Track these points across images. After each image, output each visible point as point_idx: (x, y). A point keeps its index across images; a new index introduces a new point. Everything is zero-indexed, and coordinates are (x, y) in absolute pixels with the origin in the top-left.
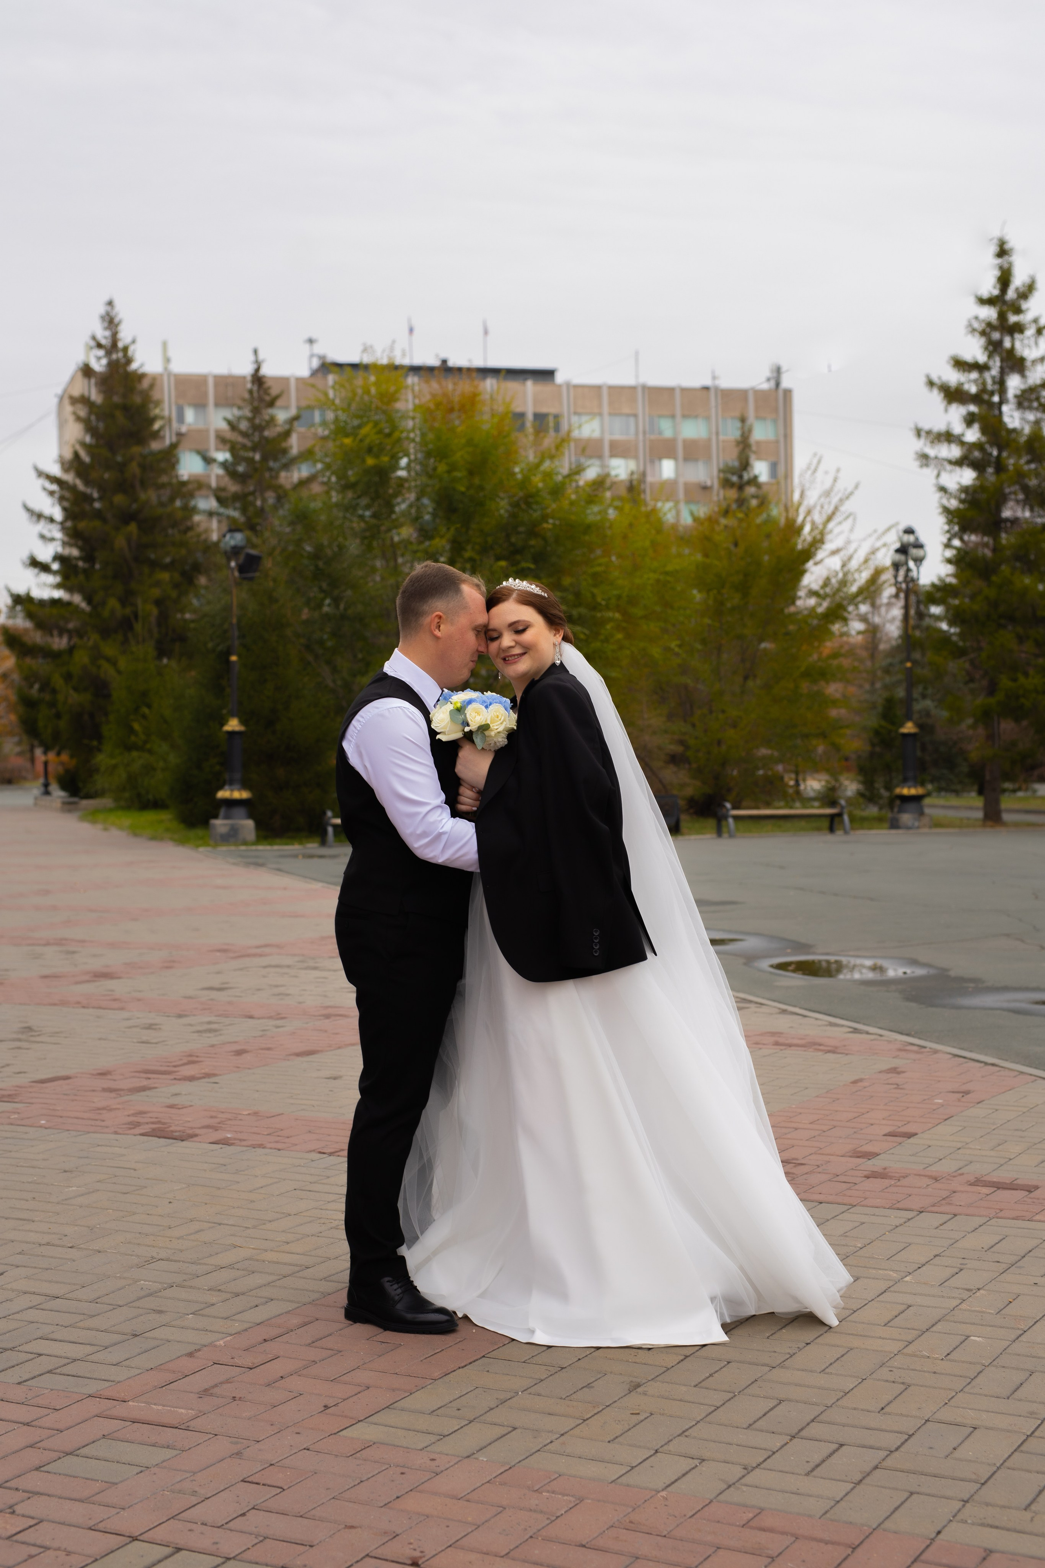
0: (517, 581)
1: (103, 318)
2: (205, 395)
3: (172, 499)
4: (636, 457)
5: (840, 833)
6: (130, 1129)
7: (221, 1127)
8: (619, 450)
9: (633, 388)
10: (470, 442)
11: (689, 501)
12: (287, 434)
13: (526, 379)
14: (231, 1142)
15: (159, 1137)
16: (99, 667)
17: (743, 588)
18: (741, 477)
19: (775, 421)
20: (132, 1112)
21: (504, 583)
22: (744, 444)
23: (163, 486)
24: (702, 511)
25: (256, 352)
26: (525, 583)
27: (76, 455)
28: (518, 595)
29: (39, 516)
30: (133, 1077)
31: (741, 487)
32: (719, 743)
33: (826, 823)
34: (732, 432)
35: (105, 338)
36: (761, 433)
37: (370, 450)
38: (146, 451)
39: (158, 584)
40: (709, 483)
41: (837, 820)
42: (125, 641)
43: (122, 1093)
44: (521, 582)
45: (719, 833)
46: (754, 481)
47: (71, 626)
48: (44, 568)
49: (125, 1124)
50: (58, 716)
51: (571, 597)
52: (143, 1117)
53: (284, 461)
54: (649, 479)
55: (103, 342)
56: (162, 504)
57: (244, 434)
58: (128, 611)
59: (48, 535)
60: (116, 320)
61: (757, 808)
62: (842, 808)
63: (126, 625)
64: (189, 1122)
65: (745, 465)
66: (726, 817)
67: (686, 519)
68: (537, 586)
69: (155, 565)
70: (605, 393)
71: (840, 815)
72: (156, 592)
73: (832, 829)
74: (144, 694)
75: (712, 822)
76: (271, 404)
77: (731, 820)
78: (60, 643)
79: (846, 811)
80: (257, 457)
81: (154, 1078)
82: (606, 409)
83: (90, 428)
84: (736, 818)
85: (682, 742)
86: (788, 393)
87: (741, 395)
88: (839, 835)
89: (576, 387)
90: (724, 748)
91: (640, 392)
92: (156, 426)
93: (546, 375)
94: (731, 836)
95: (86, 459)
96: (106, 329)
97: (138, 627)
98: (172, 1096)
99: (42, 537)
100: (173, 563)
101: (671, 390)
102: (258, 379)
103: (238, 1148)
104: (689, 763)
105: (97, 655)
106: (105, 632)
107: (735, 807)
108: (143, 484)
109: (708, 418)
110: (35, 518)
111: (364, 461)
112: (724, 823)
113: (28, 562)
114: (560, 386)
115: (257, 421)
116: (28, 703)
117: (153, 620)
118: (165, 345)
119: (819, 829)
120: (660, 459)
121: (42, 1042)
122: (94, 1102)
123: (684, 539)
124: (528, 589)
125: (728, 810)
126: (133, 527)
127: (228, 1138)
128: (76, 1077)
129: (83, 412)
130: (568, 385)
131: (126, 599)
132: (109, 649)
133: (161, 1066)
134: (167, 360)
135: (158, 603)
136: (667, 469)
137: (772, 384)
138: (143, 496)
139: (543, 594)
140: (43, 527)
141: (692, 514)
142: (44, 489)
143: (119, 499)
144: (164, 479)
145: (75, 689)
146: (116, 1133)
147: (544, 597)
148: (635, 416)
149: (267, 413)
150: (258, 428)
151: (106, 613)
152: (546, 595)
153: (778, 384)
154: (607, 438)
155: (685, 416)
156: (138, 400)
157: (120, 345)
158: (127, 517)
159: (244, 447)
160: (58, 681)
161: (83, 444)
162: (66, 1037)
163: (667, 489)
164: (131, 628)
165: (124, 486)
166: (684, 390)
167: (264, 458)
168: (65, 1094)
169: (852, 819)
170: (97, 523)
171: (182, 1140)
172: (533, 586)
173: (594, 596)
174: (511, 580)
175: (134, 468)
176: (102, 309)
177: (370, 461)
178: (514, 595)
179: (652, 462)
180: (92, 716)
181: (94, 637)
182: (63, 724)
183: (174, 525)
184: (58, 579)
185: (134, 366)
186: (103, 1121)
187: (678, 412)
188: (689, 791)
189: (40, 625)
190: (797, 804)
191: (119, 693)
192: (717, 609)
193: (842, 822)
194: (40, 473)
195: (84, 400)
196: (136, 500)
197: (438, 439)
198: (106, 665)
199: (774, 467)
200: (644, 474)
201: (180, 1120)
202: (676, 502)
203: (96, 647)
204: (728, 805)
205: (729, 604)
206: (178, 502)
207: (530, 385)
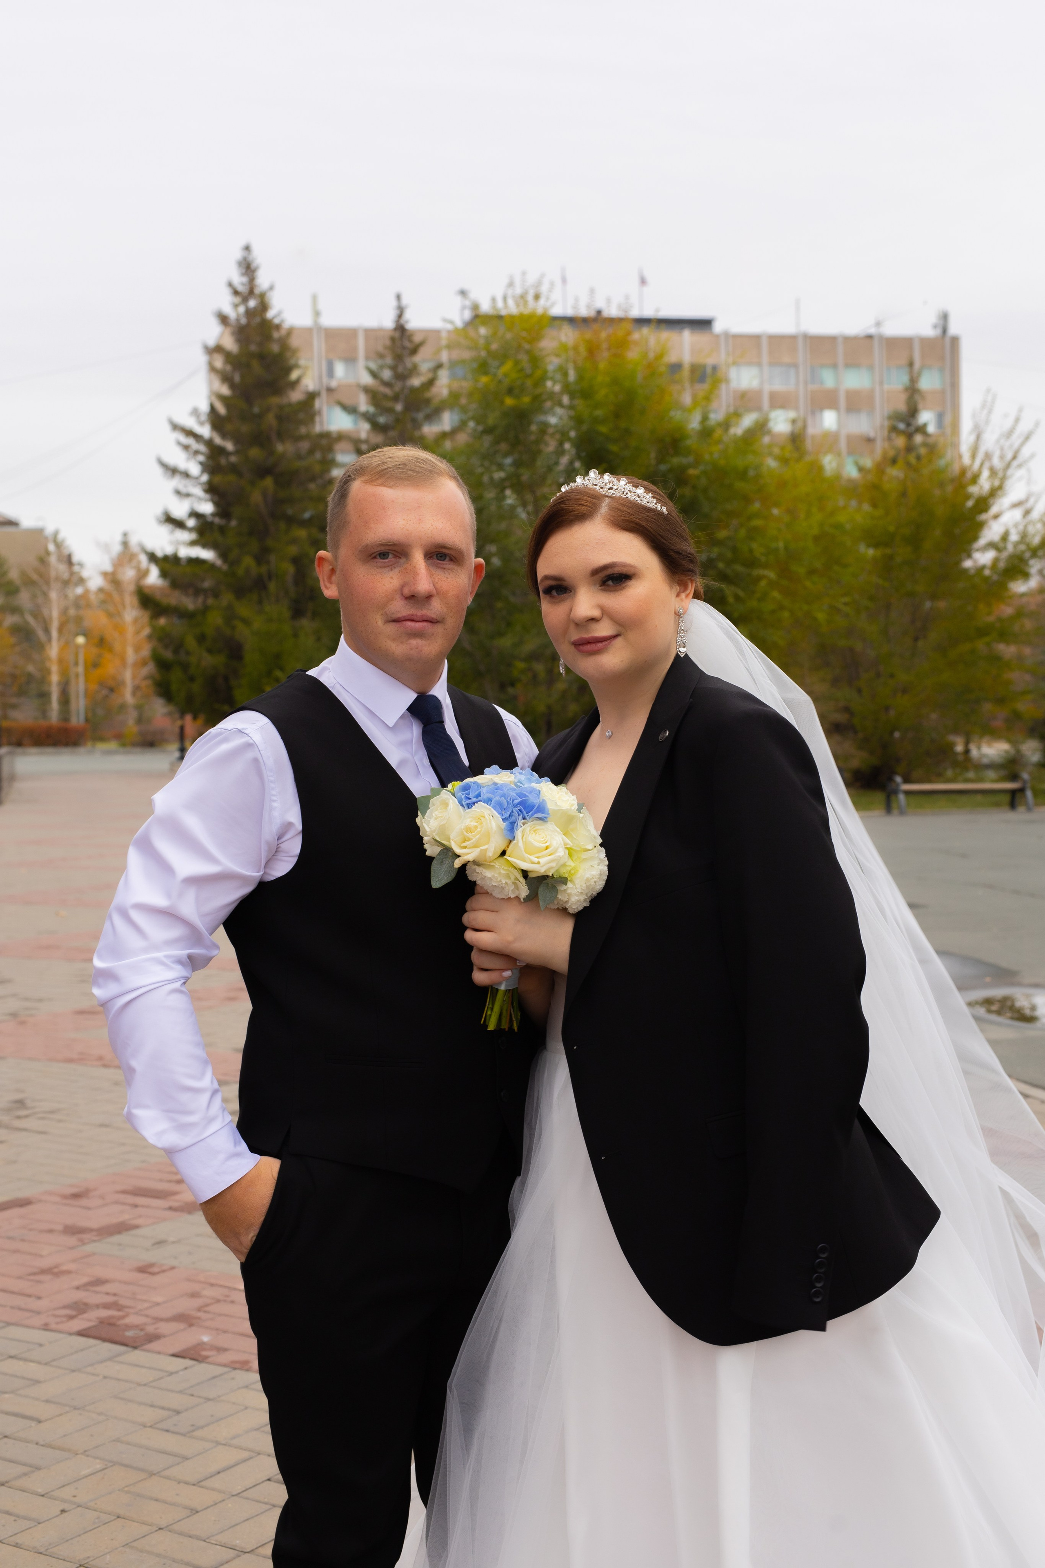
0: (607, 477)
1: (240, 264)
2: (355, 349)
3: (311, 452)
4: (796, 408)
5: (1021, 809)
6: (71, 1317)
7: (199, 1318)
8: (779, 401)
9: (793, 338)
10: (615, 382)
11: (851, 452)
12: (431, 383)
13: (682, 329)
14: (204, 1353)
15: (104, 1340)
16: (234, 628)
17: (915, 541)
18: (909, 425)
19: (942, 370)
20: (85, 1280)
21: (579, 480)
22: (912, 391)
23: (300, 438)
24: (868, 463)
25: (398, 297)
26: (623, 482)
27: (213, 409)
28: (611, 508)
29: (173, 471)
30: (116, 1202)
31: (910, 436)
32: (887, 709)
33: (1006, 798)
34: (898, 381)
35: (243, 284)
36: (928, 382)
37: (510, 391)
38: (284, 401)
39: (294, 541)
40: (872, 434)
41: (1018, 795)
42: (260, 602)
43: (86, 1236)
44: (615, 480)
45: (889, 809)
46: (922, 429)
47: (207, 584)
48: (178, 524)
49: (65, 1307)
50: (192, 679)
51: (729, 555)
52: (97, 1292)
53: (428, 411)
54: (811, 431)
55: (240, 288)
56: (299, 457)
57: (387, 384)
58: (264, 569)
59: (183, 490)
60: (253, 266)
61: (929, 781)
62: (1025, 782)
63: (260, 584)
64: (158, 1304)
65: (913, 412)
66: (896, 792)
67: (851, 472)
68: (647, 490)
69: (292, 521)
70: (765, 343)
71: (1022, 790)
72: (293, 550)
73: (1013, 805)
74: (278, 656)
75: (880, 797)
76: (414, 351)
77: (902, 797)
78: (189, 603)
79: (1028, 785)
80: (399, 407)
81: (143, 1206)
82: (765, 358)
83: (226, 378)
84: (908, 793)
85: (847, 709)
86: (955, 340)
87: (907, 342)
88: (1020, 815)
89: (736, 337)
90: (892, 713)
91: (800, 342)
92: (294, 375)
93: (703, 324)
94: (902, 813)
95: (222, 410)
96: (243, 274)
97: (272, 586)
98: (154, 1244)
99: (178, 493)
100: (311, 519)
101: (832, 340)
102: (400, 328)
103: (212, 1367)
104: (856, 732)
105: (230, 616)
106: (240, 592)
107: (907, 780)
108: (281, 436)
109: (871, 368)
110: (170, 473)
111: (502, 402)
112: (893, 798)
113: (163, 518)
114: (717, 336)
115: (400, 370)
116: (163, 665)
117: (289, 578)
118: (314, 299)
119: (997, 805)
120: (822, 409)
121: (25, 1130)
122: (41, 1256)
123: (852, 489)
124: (629, 495)
125: (898, 785)
126: (269, 482)
127: (203, 1343)
128: (40, 1201)
129: (219, 363)
130: (727, 335)
131: (261, 557)
132: (244, 609)
133: (161, 1180)
134: (317, 314)
135: (296, 561)
136: (829, 420)
137: (939, 332)
138: (280, 448)
139: (659, 507)
140: (177, 482)
141: (856, 464)
142: (179, 443)
143: (255, 453)
144: (303, 430)
145: (210, 651)
146: (46, 1327)
147: (660, 514)
148: (795, 366)
149: (409, 362)
150: (402, 376)
151: (241, 571)
152: (664, 510)
153: (945, 331)
154: (767, 388)
155: (848, 366)
156: (275, 348)
157: (257, 291)
158: (263, 471)
159: (385, 396)
160: (191, 642)
161: (222, 398)
162: (60, 1121)
163: (830, 441)
164: (265, 587)
165: (260, 439)
166: (847, 339)
167: (408, 408)
168: (9, 1238)
169: (1036, 794)
170: (232, 478)
171: (135, 1348)
172: (640, 491)
173: (751, 551)
174: (593, 474)
175: (271, 419)
176: (238, 255)
177: (509, 401)
178: (604, 508)
179: (813, 413)
180: (226, 679)
181: (227, 598)
182: (196, 687)
183: (313, 479)
184: (193, 536)
185: (270, 314)
186: (39, 1298)
187: (841, 360)
188: (855, 763)
189: (175, 584)
190: (971, 775)
191: (251, 656)
192: (886, 566)
193: (1025, 796)
194: (175, 427)
195: (218, 349)
196: (272, 453)
197: (580, 377)
198: (240, 626)
199: (940, 417)
200: (805, 427)
201: (145, 1301)
202: (839, 454)
203: (230, 607)
204: (898, 779)
205: (898, 559)
206: (318, 455)
207: (687, 335)
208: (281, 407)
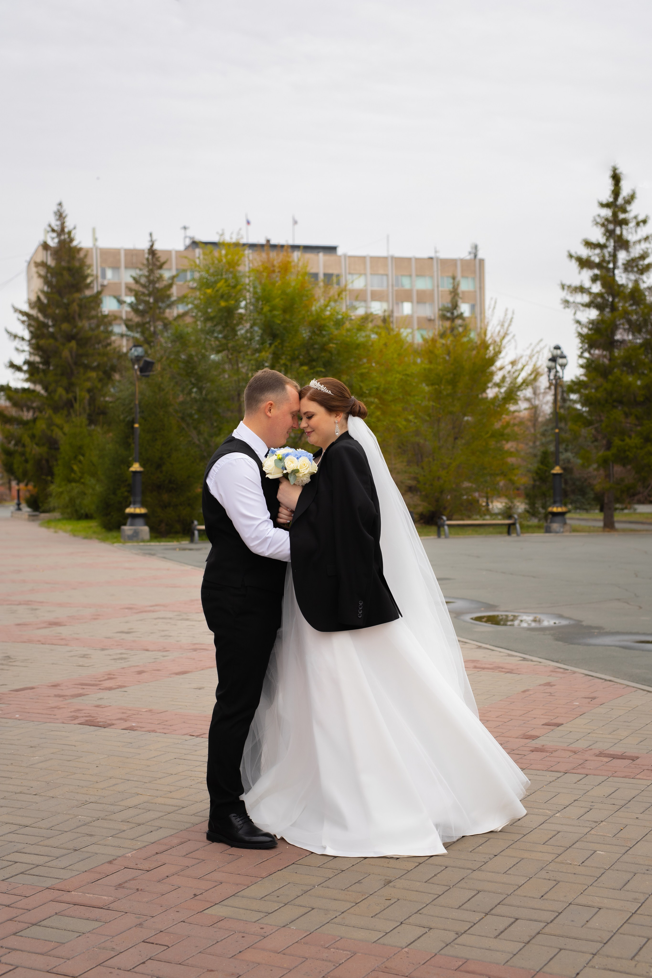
1: (55, 213)
2: (119, 261)
3: (98, 326)
4: (387, 301)
5: (514, 535)
6: (72, 720)
7: (128, 719)
8: (377, 296)
9: (386, 258)
10: (284, 293)
11: (420, 329)
12: (170, 286)
13: (319, 252)
14: (135, 728)
15: (90, 726)
16: (52, 431)
17: (453, 382)
18: (452, 313)
19: (474, 279)
20: (73, 710)
22: (455, 293)
23: (93, 318)
24: (428, 335)
25: (151, 235)
27: (39, 298)
29: (15, 336)
30: (74, 688)
31: (453, 320)
32: (438, 479)
33: (505, 529)
34: (447, 286)
35: (57, 226)
36: (465, 286)
37: (222, 297)
38: (82, 296)
39: (89, 379)
40: (433, 318)
41: (512, 527)
42: (69, 414)
43: (67, 698)
45: (439, 535)
46: (461, 316)
47: (35, 405)
48: (18, 369)
49: (69, 717)
50: (26, 461)
52: (80, 713)
53: (168, 303)
54: (396, 314)
55: (56, 228)
56: (92, 330)
57: (144, 286)
58: (70, 396)
59: (21, 348)
60: (64, 215)
61: (463, 519)
62: (516, 520)
63: (69, 404)
64: (109, 716)
65: (455, 306)
66: (443, 525)
67: (418, 340)
69: (87, 367)
70: (368, 261)
71: (514, 524)
72: (88, 385)
73: (509, 533)
74: (80, 448)
75: (434, 529)
76: (160, 267)
77: (446, 527)
78: (28, 415)
79: (518, 522)
80: (152, 300)
81: (87, 689)
82: (368, 271)
83: (47, 282)
84: (450, 526)
85: (415, 479)
86: (482, 261)
87: (453, 262)
88: (513, 537)
89: (350, 257)
90: (441, 482)
91: (389, 260)
92: (89, 280)
93: (332, 249)
94: (446, 537)
95: (45, 301)
96: (57, 220)
97: (77, 406)
98: (98, 699)
99: (17, 349)
100: (98, 366)
101: (409, 260)
102: (152, 251)
103: (140, 732)
104: (420, 492)
105: (50, 424)
106: (56, 409)
107: (449, 519)
108: (80, 317)
109: (432, 277)
110: (12, 338)
111: (218, 304)
112: (442, 529)
113: (8, 365)
114: (340, 256)
115: (151, 278)
116: (8, 453)
117: (86, 401)
118: (94, 230)
119: (501, 533)
120: (402, 302)
121: (16, 666)
122: (49, 703)
123: (417, 352)
125: (444, 521)
126: (73, 344)
127: (133, 726)
128: (38, 688)
129: (43, 272)
130: (345, 256)
131: (69, 389)
132: (58, 420)
133: (91, 681)
135: (89, 391)
136: (407, 308)
137: (472, 256)
138: (80, 324)
140: (17, 343)
141: (422, 337)
142: (19, 319)
143: (65, 326)
144: (93, 313)
145: (37, 444)
146: (63, 723)
148: (387, 275)
149: (158, 273)
150: (152, 282)
151: (56, 397)
153: (475, 256)
154: (369, 289)
155: (417, 276)
156: (77, 264)
157: (66, 230)
158: (70, 337)
159: (143, 294)
160: (26, 440)
161: (42, 291)
162: (31, 663)
163: (407, 321)
164: (72, 406)
165: (68, 318)
166: (417, 260)
167: (156, 301)
168: (31, 699)
169: (522, 527)
170: (51, 341)
171: (105, 727)
173: (361, 388)
175: (75, 307)
176: (55, 208)
177: (223, 304)
179: (397, 304)
180: (47, 461)
181: (49, 412)
182: (29, 466)
183: (99, 342)
184: (27, 376)
185: (75, 243)
186: (55, 715)
187: (414, 273)
188: (420, 509)
189: (15, 404)
190: (488, 517)
191: (65, 447)
192: (437, 396)
193: (516, 528)
194: (16, 310)
195: (43, 264)
196: (75, 327)
197: (264, 290)
198: (56, 430)
199: (473, 307)
200: (392, 312)
201: (103, 715)
202: (412, 329)
203: (50, 418)
204: (445, 518)
205: (445, 393)
206: (102, 328)
207: (321, 255)
208: (81, 300)
